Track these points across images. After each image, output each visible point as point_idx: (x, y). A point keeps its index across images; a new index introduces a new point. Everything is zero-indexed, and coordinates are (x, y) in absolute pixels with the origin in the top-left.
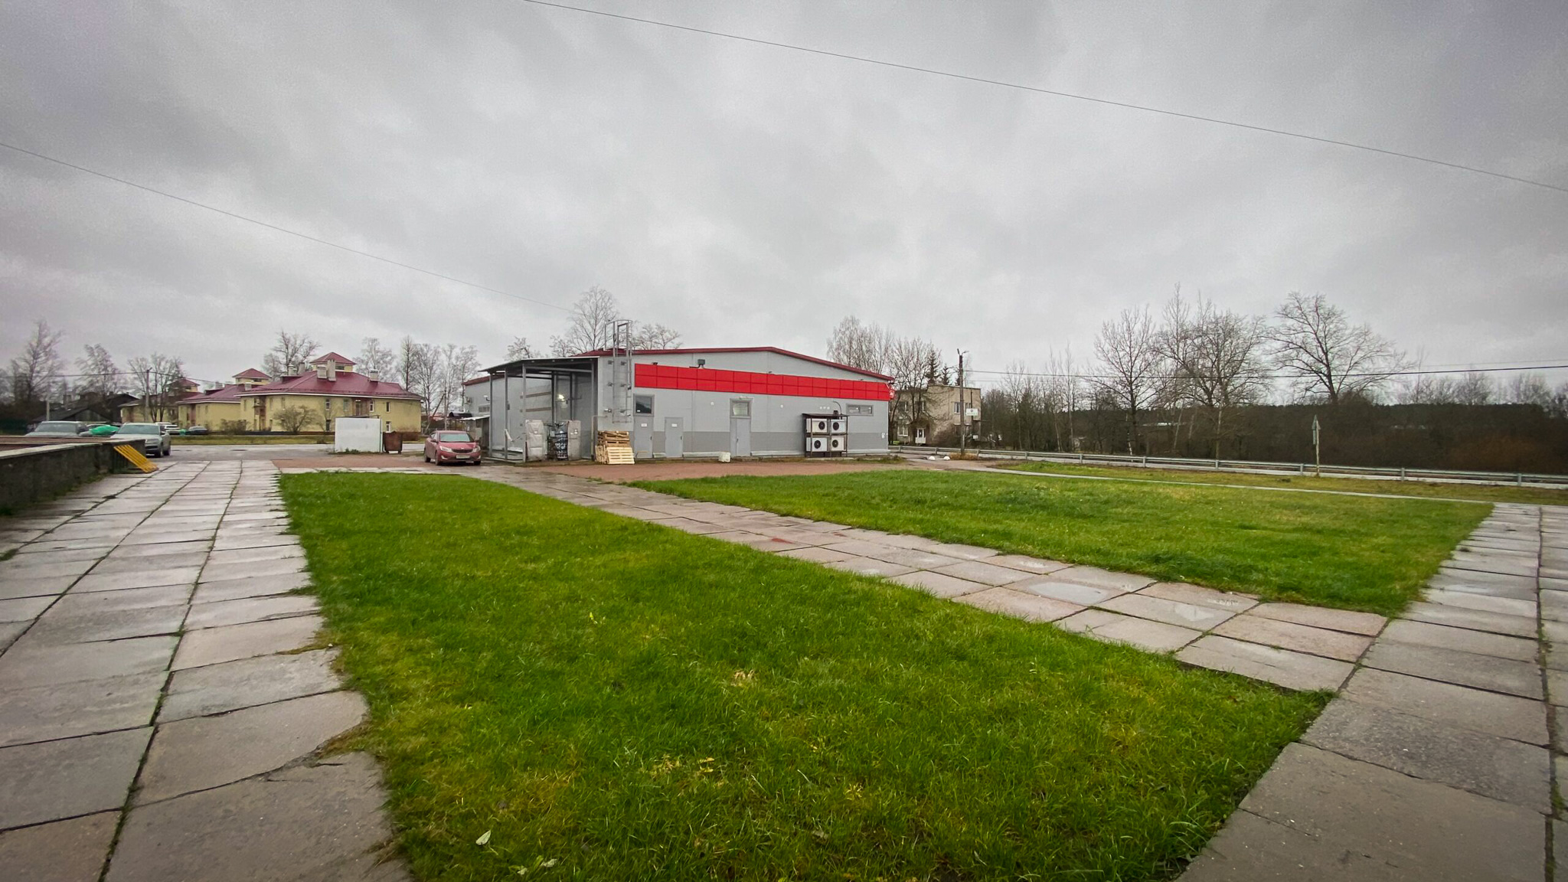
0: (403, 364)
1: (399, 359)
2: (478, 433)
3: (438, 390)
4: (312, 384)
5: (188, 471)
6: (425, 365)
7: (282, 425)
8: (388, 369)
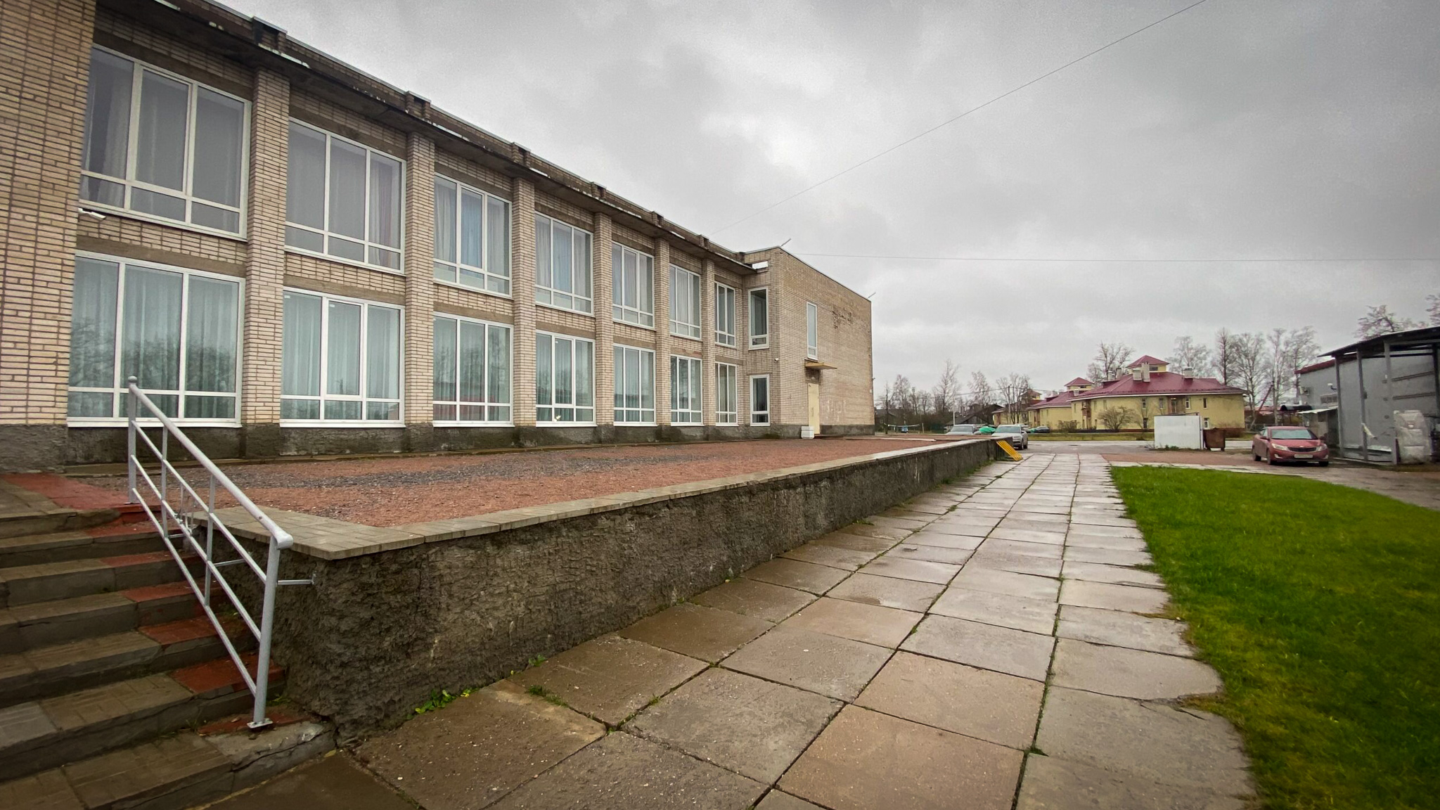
0: (1219, 358)
1: (1215, 353)
2: (1323, 428)
3: (1264, 382)
4: (1129, 386)
5: (1044, 460)
6: (1246, 356)
7: (1105, 424)
8: (1203, 364)
